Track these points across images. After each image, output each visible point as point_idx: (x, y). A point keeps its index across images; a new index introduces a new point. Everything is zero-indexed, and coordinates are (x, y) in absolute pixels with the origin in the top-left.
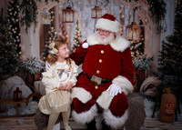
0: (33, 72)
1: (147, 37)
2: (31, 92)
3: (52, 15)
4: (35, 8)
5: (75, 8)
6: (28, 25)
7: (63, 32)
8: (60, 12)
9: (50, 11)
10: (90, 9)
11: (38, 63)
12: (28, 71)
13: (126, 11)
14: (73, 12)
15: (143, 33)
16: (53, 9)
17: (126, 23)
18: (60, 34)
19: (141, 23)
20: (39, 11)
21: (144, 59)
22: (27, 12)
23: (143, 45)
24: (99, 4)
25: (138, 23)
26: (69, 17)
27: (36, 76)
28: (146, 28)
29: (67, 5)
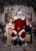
0: (3, 26)
1: (32, 17)
2: (2, 31)
3: (8, 11)
4: (4, 9)
5: (14, 9)
6: (2, 13)
7: (11, 15)
8: (10, 10)
9: (8, 10)
10: (18, 9)
11: (4, 23)
12: (2, 25)
13: (27, 10)
14: (13, 10)
15: (31, 16)
16: (8, 9)
17: (27, 13)
18: (10, 16)
19: (31, 13)
20: (5, 10)
21: (32, 23)
22: (2, 10)
23: (31, 19)
24: (20, 8)
25: (30, 13)
26: (12, 11)
27: (4, 27)
28: (32, 14)
29: (12, 8)
